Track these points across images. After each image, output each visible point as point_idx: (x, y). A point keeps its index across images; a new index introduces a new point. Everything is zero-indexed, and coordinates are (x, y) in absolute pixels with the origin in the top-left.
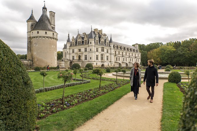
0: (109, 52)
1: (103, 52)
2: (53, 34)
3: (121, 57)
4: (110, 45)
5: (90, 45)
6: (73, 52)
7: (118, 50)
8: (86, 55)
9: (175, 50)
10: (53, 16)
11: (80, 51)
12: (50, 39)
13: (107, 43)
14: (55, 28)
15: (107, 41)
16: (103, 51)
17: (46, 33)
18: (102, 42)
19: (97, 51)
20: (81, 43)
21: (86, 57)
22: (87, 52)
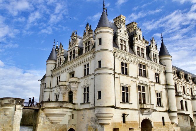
3: (189, 100)
5: (97, 48)
6: (58, 83)
7: (180, 83)
8: (86, 86)
16: (145, 76)
18: (138, 47)
19: (125, 71)
20: (76, 55)
21: (86, 92)
22: (90, 75)
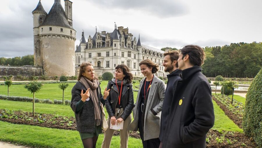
0: (137, 58)
1: (129, 58)
2: (71, 31)
4: (138, 48)
5: (114, 47)
6: (90, 56)
7: (146, 56)
8: (108, 61)
9: (213, 57)
10: (70, 7)
11: (99, 56)
12: (67, 38)
13: (135, 46)
14: (72, 23)
15: (134, 44)
16: (130, 56)
17: (62, 30)
18: (128, 44)
19: (123, 56)
20: (101, 45)
21: (108, 63)
22: (110, 57)
